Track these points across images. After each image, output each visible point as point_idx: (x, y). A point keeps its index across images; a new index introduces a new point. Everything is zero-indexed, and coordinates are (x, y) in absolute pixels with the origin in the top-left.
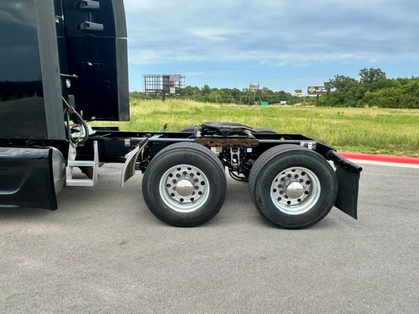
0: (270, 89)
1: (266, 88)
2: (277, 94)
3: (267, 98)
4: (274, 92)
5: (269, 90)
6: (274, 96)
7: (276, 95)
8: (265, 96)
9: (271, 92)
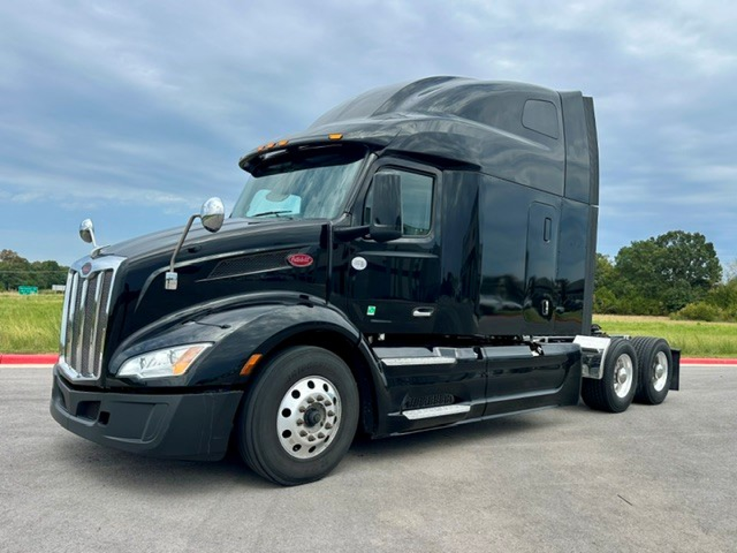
0: (21, 256)
1: (10, 252)
2: (39, 269)
3: (16, 278)
4: (31, 261)
5: (17, 257)
6: (33, 272)
7: (38, 272)
8: (11, 272)
9: (23, 263)
